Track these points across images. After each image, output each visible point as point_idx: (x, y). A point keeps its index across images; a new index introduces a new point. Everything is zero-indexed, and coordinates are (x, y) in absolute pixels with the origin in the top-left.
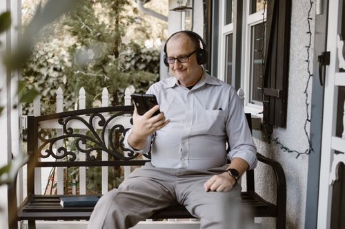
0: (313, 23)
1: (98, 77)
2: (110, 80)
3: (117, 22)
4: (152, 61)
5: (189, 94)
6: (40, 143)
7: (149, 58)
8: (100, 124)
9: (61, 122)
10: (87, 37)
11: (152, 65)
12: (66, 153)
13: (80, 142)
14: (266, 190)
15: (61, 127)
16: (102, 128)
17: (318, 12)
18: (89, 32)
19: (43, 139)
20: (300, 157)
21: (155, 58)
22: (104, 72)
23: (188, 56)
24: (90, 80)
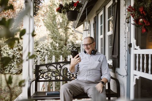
0: (126, 34)
1: (60, 52)
2: (64, 53)
3: (66, 35)
4: (78, 47)
5: (90, 56)
6: (40, 74)
7: (77, 46)
8: (60, 67)
9: (46, 67)
10: (56, 39)
11: (78, 49)
12: (48, 77)
13: (53, 73)
14: (114, 88)
15: (47, 68)
16: (60, 69)
17: (128, 31)
18: (57, 38)
19: (40, 73)
20: (124, 77)
21: (79, 46)
22: (62, 51)
23: (90, 44)
24: (57, 53)
